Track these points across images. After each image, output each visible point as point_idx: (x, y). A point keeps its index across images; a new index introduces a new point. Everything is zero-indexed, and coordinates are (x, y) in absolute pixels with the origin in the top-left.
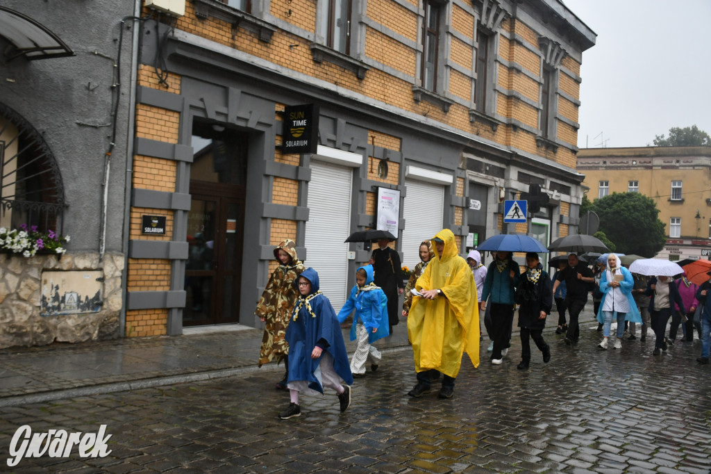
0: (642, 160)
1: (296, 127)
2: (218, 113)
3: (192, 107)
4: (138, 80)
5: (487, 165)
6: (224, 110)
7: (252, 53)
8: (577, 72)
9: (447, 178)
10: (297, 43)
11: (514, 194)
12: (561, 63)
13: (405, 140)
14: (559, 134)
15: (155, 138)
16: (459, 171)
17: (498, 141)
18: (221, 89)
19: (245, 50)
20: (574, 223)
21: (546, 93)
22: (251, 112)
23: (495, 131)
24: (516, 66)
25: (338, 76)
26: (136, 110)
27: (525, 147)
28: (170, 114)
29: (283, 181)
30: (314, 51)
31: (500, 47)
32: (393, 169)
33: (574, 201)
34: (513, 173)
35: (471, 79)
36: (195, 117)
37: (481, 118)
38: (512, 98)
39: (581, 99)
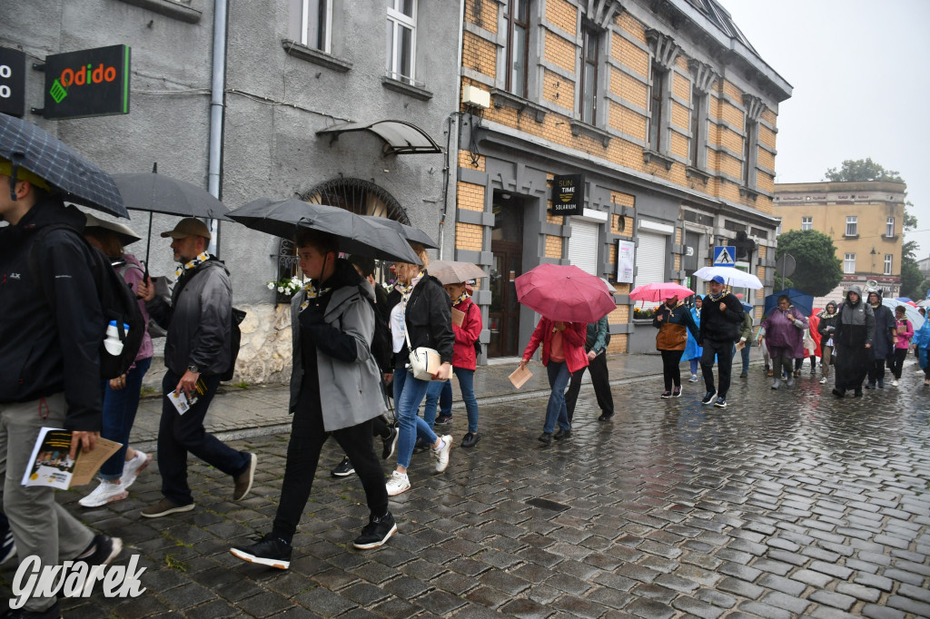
0: (816, 195)
1: (565, 193)
2: (510, 185)
3: (493, 181)
4: (458, 163)
5: (700, 215)
6: (513, 182)
7: (530, 132)
8: (774, 124)
9: (669, 229)
10: (561, 121)
11: (721, 240)
12: (761, 117)
13: (639, 197)
14: (759, 184)
15: (470, 208)
16: (678, 222)
17: (708, 193)
18: (511, 165)
19: (526, 131)
20: (770, 265)
21: (747, 145)
22: (531, 182)
23: (706, 183)
24: (724, 123)
25: (589, 146)
26: (457, 186)
27: (730, 197)
28: (479, 188)
29: (552, 238)
30: (573, 126)
31: (711, 106)
32: (628, 222)
33: (771, 244)
34: (721, 221)
35: (688, 138)
36: (495, 189)
37: (696, 173)
38: (720, 153)
39: (778, 148)
